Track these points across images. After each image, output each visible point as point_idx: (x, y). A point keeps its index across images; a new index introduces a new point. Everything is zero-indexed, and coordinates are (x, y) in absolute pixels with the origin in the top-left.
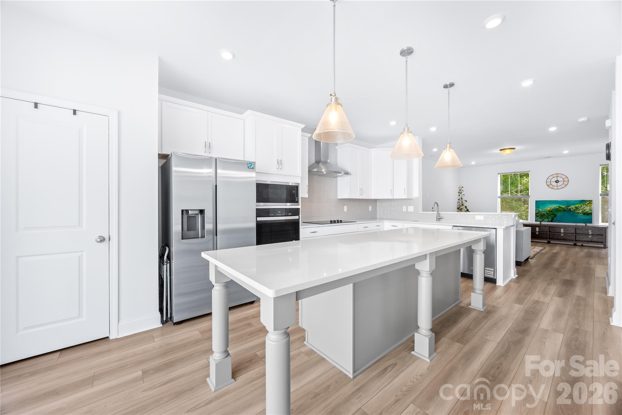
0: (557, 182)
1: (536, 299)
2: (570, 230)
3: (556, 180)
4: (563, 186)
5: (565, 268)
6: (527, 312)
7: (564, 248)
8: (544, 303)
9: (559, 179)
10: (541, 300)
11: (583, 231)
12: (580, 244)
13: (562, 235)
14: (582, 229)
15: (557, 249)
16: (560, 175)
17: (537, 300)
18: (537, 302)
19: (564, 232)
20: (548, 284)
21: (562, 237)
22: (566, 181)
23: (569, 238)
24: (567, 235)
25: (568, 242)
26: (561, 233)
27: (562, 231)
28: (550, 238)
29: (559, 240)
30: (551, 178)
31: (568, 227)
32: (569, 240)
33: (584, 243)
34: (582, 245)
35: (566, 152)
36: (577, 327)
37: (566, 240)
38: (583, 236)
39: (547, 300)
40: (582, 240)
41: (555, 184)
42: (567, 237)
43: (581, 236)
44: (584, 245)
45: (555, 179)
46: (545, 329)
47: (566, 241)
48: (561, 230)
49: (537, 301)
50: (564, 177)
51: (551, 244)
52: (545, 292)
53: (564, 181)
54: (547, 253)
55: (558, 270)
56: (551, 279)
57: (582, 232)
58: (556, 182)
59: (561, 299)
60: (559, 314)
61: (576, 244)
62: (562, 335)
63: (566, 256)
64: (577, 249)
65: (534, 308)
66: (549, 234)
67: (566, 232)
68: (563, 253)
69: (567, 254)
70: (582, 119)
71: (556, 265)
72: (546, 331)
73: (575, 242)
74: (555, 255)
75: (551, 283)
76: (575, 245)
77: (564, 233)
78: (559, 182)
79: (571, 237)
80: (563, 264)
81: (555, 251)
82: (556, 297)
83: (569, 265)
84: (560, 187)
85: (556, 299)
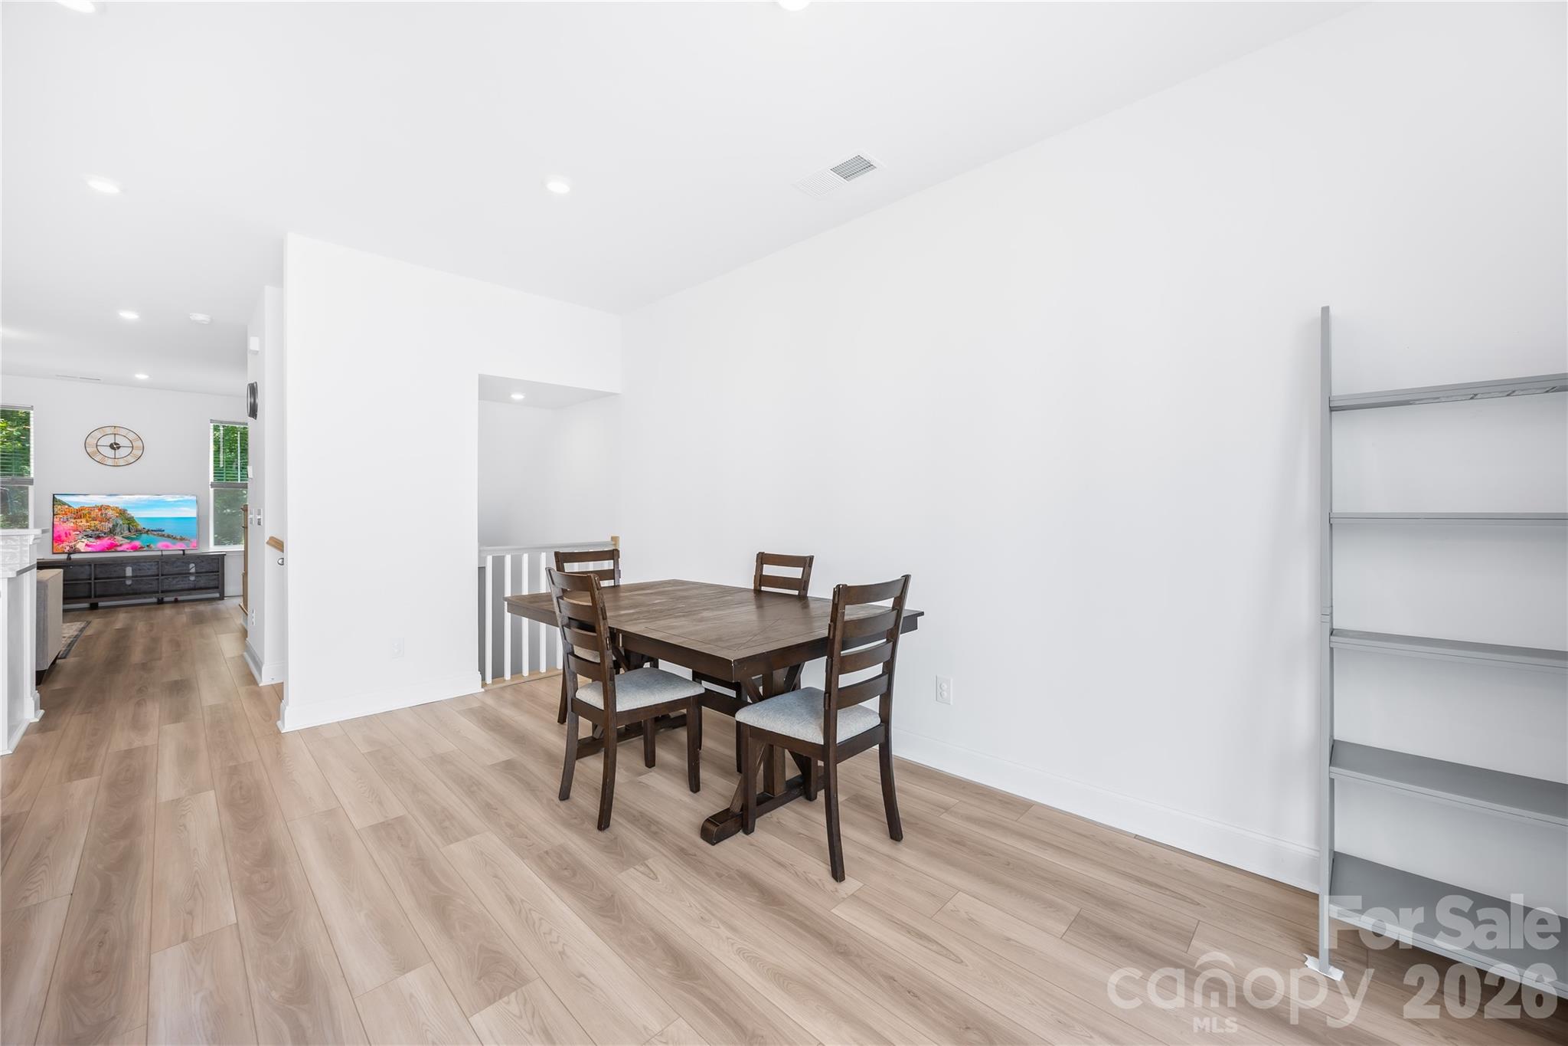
0: (115, 446)
1: (123, 747)
2: (149, 569)
3: (113, 442)
4: (131, 459)
5: (160, 659)
6: (113, 786)
7: (138, 613)
8: (146, 748)
9: (120, 440)
10: (137, 744)
11: (177, 567)
12: (172, 599)
13: (129, 582)
14: (174, 562)
15: (121, 619)
16: (123, 432)
17: (126, 748)
18: (129, 753)
19: (135, 575)
20: (139, 704)
21: (129, 588)
22: (137, 447)
23: (145, 587)
24: (142, 580)
25: (145, 598)
26: (125, 577)
27: (129, 572)
28: (98, 594)
29: (122, 597)
30: (98, 434)
31: (145, 562)
32: (145, 593)
33: (180, 596)
34: (176, 601)
35: (142, 377)
36: (232, 764)
37: (140, 594)
38: (177, 580)
39: (150, 739)
40: (175, 588)
41: (110, 453)
42: (140, 586)
43: (173, 578)
44: (180, 598)
45: (110, 440)
46: (173, 800)
47: (140, 596)
48: (125, 570)
49: (125, 751)
50: (131, 436)
51: (100, 611)
52: (137, 725)
53: (133, 447)
54: (99, 634)
55: (145, 667)
56: (140, 690)
57: (176, 570)
58: (111, 446)
59: (181, 725)
60: (187, 757)
61: (162, 599)
62: (212, 793)
63: (151, 631)
64: (168, 611)
65: (128, 770)
66: (95, 583)
67: (138, 574)
68: (141, 626)
69: (152, 625)
70: (200, 317)
71: (137, 656)
72: (177, 802)
73: (160, 595)
74: (123, 635)
75: (144, 700)
76: (161, 602)
77: (133, 577)
78: (118, 448)
79: (151, 584)
80: (152, 649)
81: (118, 626)
82: (168, 726)
83: (165, 648)
84: (121, 462)
85: (170, 728)
